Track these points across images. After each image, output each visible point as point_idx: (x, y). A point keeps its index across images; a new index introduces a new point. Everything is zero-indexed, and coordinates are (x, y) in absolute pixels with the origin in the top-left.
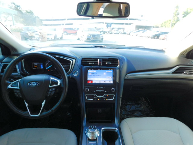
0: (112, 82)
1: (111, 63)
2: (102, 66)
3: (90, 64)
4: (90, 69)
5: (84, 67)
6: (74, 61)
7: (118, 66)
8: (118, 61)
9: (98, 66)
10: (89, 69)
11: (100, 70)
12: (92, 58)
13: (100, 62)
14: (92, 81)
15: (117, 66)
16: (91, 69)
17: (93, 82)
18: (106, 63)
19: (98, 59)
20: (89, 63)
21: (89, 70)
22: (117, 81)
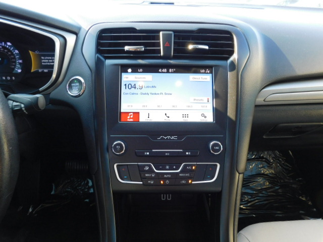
0: (210, 118)
1: (207, 47)
2: (175, 58)
3: (128, 52)
4: (130, 70)
5: (109, 62)
6: (71, 39)
7: (231, 59)
8: (232, 40)
9: (160, 58)
10: (124, 68)
11: (168, 72)
12: (138, 29)
13: (167, 44)
14: (137, 114)
15: (227, 59)
16: (132, 72)
17: (143, 119)
18: (191, 47)
19: (158, 31)
20: (127, 48)
21: (127, 72)
22: (231, 113)
